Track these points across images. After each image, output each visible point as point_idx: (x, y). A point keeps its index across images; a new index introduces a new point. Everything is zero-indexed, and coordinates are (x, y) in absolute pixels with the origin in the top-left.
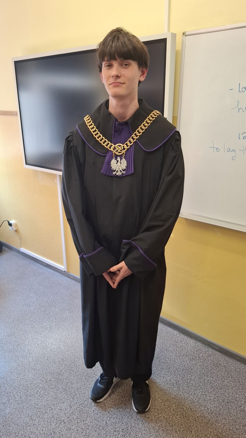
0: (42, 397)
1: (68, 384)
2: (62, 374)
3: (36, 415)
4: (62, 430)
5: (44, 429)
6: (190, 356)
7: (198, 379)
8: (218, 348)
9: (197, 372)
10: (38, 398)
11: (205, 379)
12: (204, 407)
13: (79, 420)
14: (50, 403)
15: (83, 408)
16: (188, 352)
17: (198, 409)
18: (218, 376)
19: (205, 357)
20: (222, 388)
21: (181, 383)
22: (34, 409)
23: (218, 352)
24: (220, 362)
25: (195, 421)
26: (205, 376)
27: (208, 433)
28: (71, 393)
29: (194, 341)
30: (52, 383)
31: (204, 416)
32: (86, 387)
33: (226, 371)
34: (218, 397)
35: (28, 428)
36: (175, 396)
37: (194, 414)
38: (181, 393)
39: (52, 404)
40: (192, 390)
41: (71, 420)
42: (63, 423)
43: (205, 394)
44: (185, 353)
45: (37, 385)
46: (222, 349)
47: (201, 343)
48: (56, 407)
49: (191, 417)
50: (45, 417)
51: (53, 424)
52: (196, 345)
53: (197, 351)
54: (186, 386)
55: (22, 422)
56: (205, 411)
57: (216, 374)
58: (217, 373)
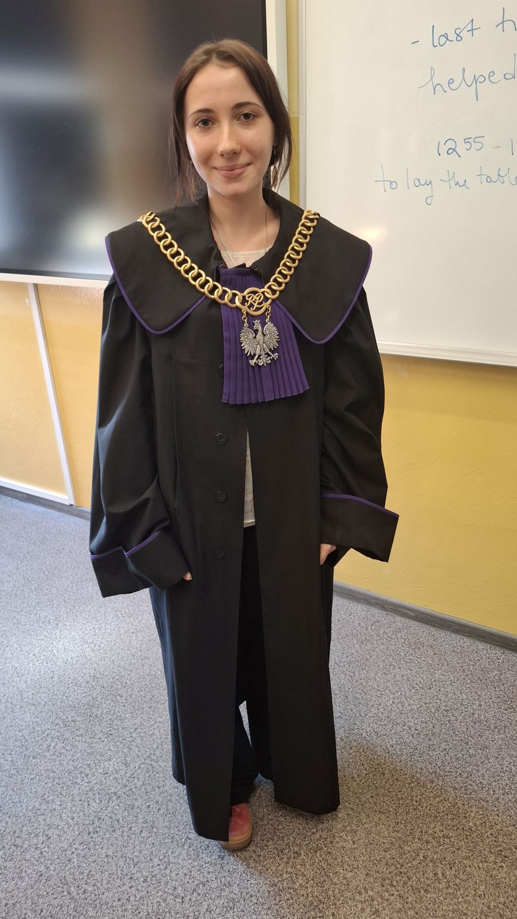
0: (60, 756)
1: (114, 723)
2: (97, 706)
3: (54, 792)
4: (115, 811)
5: (75, 815)
6: (359, 635)
7: (381, 675)
8: (413, 612)
9: (379, 664)
10: (52, 759)
11: (395, 675)
12: (401, 725)
13: (147, 787)
14: (80, 765)
15: (153, 763)
16: (355, 629)
17: (391, 731)
18: (422, 666)
19: (391, 633)
20: (431, 686)
21: (349, 688)
22: (46, 781)
23: (414, 622)
24: (422, 639)
25: (388, 752)
26: (394, 669)
27: (417, 772)
28: (123, 739)
29: (363, 607)
30: (78, 726)
31: (404, 742)
32: (153, 722)
33: (435, 654)
34: (426, 703)
35: (41, 818)
36: (342, 713)
37: (384, 741)
38: (353, 707)
39: (85, 766)
40: (373, 699)
41: (131, 789)
42: (114, 798)
43: (400, 702)
44: (350, 632)
45: (46, 733)
46: (422, 613)
47: (379, 609)
48: (94, 771)
49: (379, 747)
50: (74, 792)
51: (94, 804)
52: (369, 613)
53: (372, 625)
54: (361, 691)
55: (24, 810)
56: (405, 732)
57: (416, 662)
58: (418, 660)
